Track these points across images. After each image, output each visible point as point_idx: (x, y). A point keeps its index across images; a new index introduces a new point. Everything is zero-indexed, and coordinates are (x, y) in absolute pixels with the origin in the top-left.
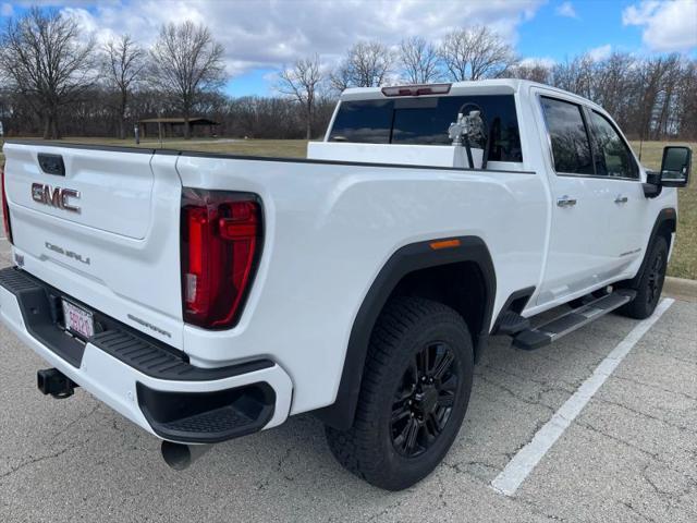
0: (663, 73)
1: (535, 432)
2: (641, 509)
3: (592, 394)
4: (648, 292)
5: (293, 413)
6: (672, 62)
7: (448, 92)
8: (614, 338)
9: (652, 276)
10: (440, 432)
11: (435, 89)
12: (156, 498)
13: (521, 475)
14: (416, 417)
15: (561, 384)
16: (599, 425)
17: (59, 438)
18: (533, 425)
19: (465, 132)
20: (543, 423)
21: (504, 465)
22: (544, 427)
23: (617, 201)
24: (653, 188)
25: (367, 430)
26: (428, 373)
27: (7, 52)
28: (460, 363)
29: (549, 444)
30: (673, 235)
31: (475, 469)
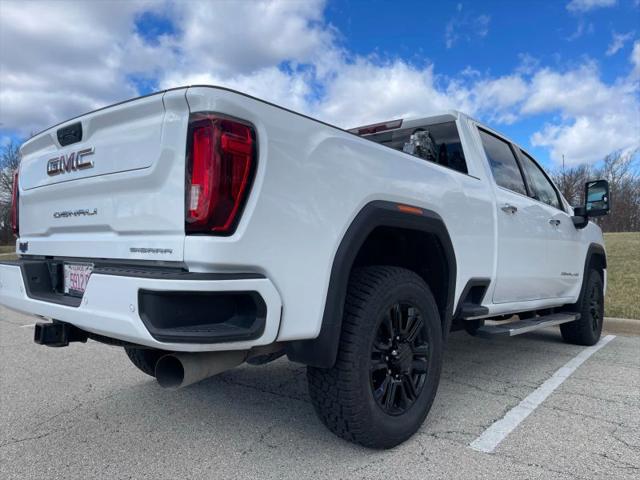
0: (576, 181)
1: (505, 412)
2: (616, 457)
3: (555, 388)
4: (591, 320)
5: (280, 339)
6: (582, 171)
7: (399, 126)
8: (567, 355)
9: (592, 305)
10: (417, 397)
11: (388, 126)
12: (139, 463)
13: (497, 439)
14: (393, 375)
15: (525, 383)
16: (565, 406)
17: (43, 427)
18: (504, 408)
19: (418, 144)
20: (513, 407)
21: (481, 433)
22: (514, 410)
23: (552, 222)
24: (580, 219)
25: (350, 371)
26: (402, 331)
27: (6, 170)
28: (430, 330)
29: (519, 419)
30: (605, 271)
31: (453, 436)
